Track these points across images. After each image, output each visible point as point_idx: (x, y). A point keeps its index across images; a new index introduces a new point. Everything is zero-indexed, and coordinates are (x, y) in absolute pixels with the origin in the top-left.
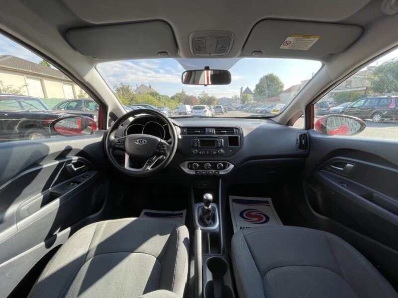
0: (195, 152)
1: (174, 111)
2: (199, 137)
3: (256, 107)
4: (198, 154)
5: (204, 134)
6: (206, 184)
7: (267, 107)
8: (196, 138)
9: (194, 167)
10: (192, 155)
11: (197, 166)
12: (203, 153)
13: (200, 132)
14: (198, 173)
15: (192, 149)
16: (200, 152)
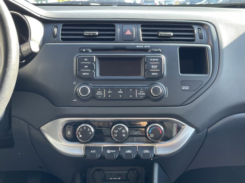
0: (84, 90)
2: (95, 50)
4: (93, 96)
5: (112, 40)
6: (118, 175)
8: (87, 52)
9: (81, 134)
10: (76, 100)
11: (90, 133)
12: (107, 94)
13: (99, 35)
14: (92, 151)
15: (75, 82)
16: (99, 91)
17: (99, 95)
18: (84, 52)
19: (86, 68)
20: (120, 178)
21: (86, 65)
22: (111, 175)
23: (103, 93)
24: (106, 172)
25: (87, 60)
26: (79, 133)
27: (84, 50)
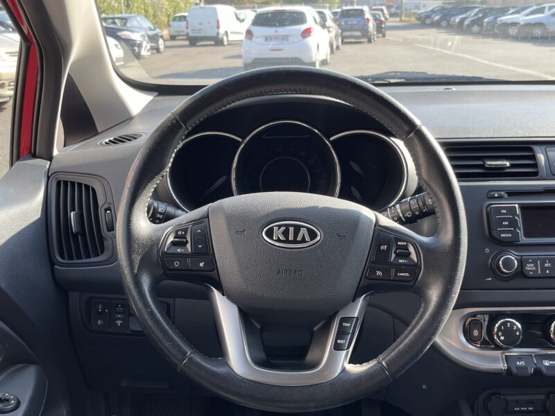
0: (507, 263)
1: (165, 33)
2: (513, 193)
3: (504, 11)
4: (521, 273)
5: (534, 175)
6: (530, 403)
7: (547, 13)
8: (500, 197)
9: (502, 336)
10: (490, 279)
11: (518, 333)
12: (544, 269)
13: (512, 166)
14: (518, 363)
15: (487, 249)
16: (530, 263)
17: (531, 271)
18: (496, 197)
19: (506, 226)
20: (532, 408)
21: (505, 220)
22: (517, 402)
23: (536, 266)
24: (509, 398)
25: (505, 211)
26: (500, 334)
27: (496, 195)
